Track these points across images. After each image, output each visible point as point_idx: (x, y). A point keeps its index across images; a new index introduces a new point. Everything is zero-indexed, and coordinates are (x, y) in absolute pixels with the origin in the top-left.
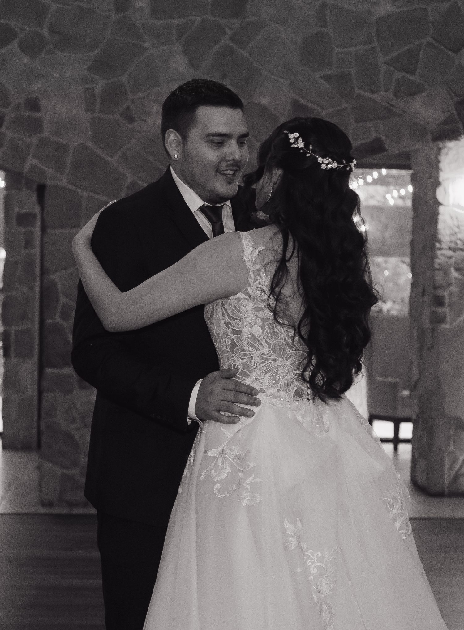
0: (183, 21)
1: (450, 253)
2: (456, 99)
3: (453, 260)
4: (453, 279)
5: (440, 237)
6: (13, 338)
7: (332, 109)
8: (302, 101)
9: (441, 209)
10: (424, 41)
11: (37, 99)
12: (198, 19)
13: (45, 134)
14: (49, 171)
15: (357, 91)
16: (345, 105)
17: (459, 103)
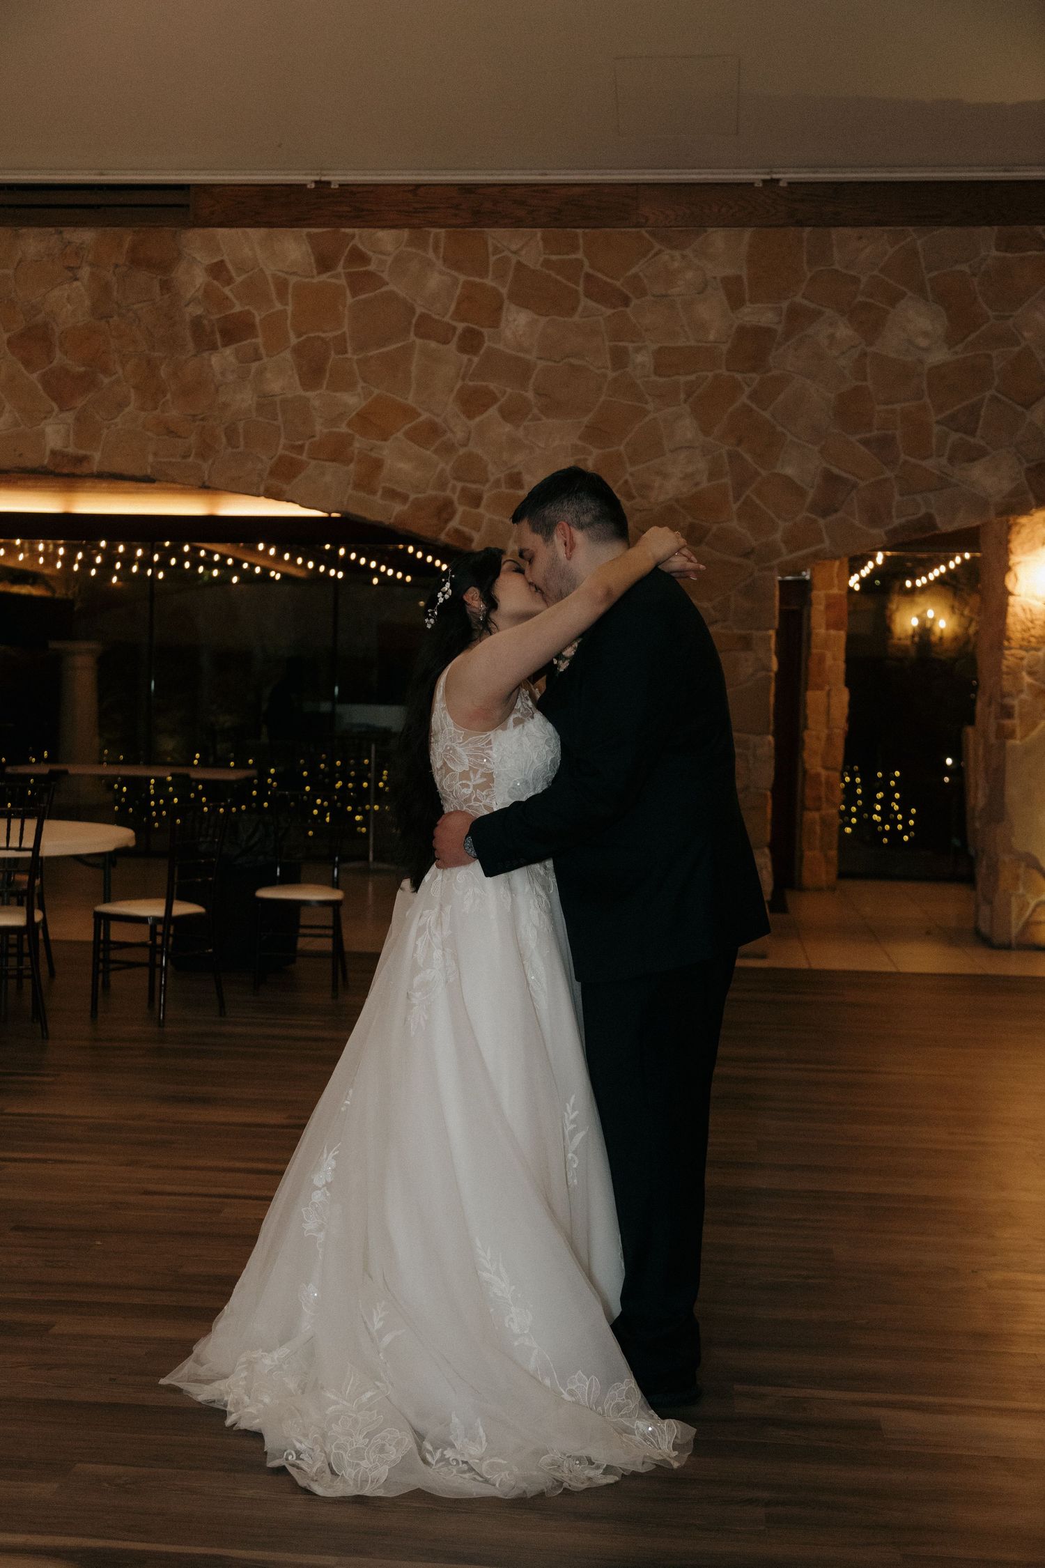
0: (693, 377)
1: (1023, 653)
2: (1026, 465)
3: (1025, 662)
4: (1025, 685)
5: (1010, 633)
7: (872, 480)
8: (836, 471)
9: (1011, 600)
10: (988, 394)
11: (519, 474)
12: (710, 374)
15: (903, 457)
16: (888, 474)
17: (1029, 469)
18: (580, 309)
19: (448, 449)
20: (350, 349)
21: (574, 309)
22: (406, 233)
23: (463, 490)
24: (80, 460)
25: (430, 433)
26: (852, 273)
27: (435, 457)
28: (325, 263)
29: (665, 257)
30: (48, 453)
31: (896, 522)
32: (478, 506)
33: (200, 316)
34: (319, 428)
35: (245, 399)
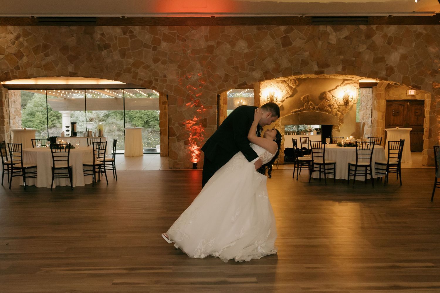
0: (199, 55)
2: (263, 72)
6: (162, 131)
7: (234, 75)
8: (228, 74)
9: (261, 98)
10: (256, 58)
11: (165, 75)
12: (202, 55)
13: (168, 83)
14: (169, 92)
15: (240, 71)
16: (237, 74)
17: (264, 73)
18: (176, 42)
19: (151, 70)
20: (130, 50)
21: (175, 42)
22: (141, 27)
23: (154, 78)
24: (76, 74)
25: (147, 67)
26: (229, 35)
27: (148, 72)
28: (125, 33)
29: (193, 32)
30: (69, 72)
31: (239, 83)
32: (157, 81)
33: (99, 44)
34: (125, 67)
35: (109, 61)
